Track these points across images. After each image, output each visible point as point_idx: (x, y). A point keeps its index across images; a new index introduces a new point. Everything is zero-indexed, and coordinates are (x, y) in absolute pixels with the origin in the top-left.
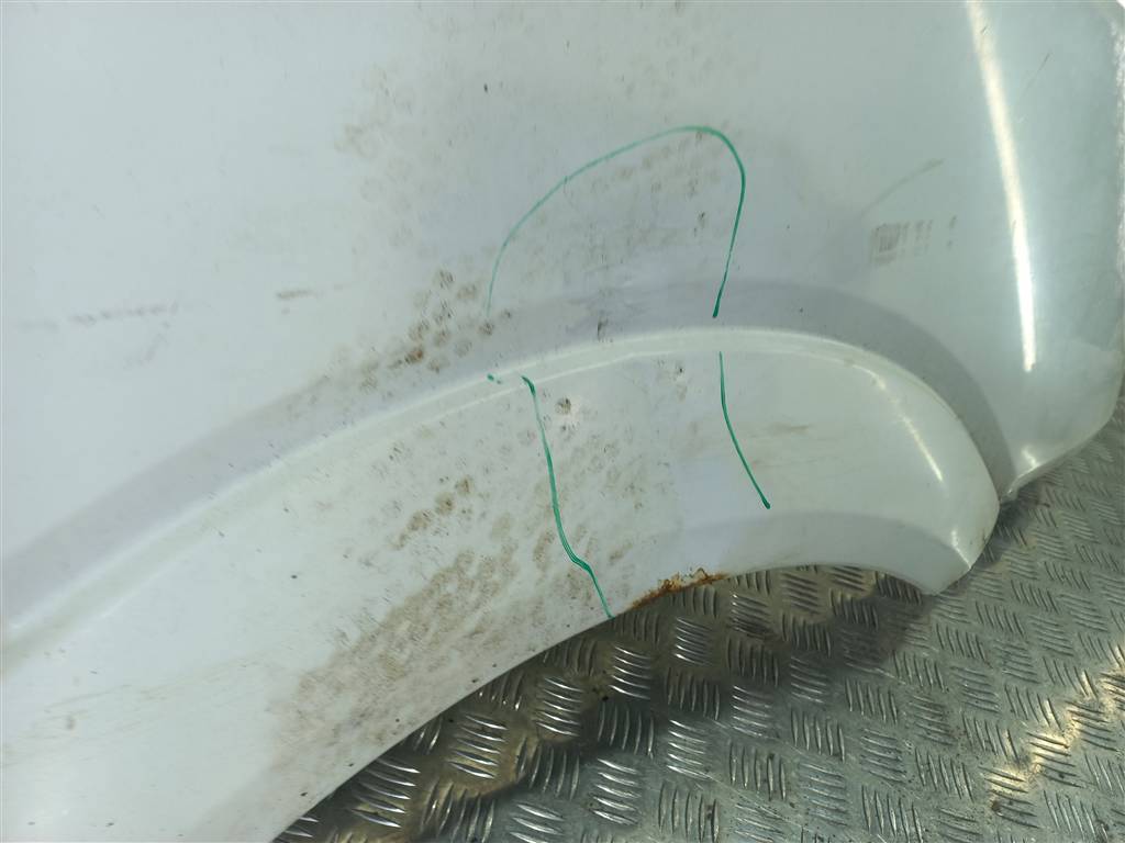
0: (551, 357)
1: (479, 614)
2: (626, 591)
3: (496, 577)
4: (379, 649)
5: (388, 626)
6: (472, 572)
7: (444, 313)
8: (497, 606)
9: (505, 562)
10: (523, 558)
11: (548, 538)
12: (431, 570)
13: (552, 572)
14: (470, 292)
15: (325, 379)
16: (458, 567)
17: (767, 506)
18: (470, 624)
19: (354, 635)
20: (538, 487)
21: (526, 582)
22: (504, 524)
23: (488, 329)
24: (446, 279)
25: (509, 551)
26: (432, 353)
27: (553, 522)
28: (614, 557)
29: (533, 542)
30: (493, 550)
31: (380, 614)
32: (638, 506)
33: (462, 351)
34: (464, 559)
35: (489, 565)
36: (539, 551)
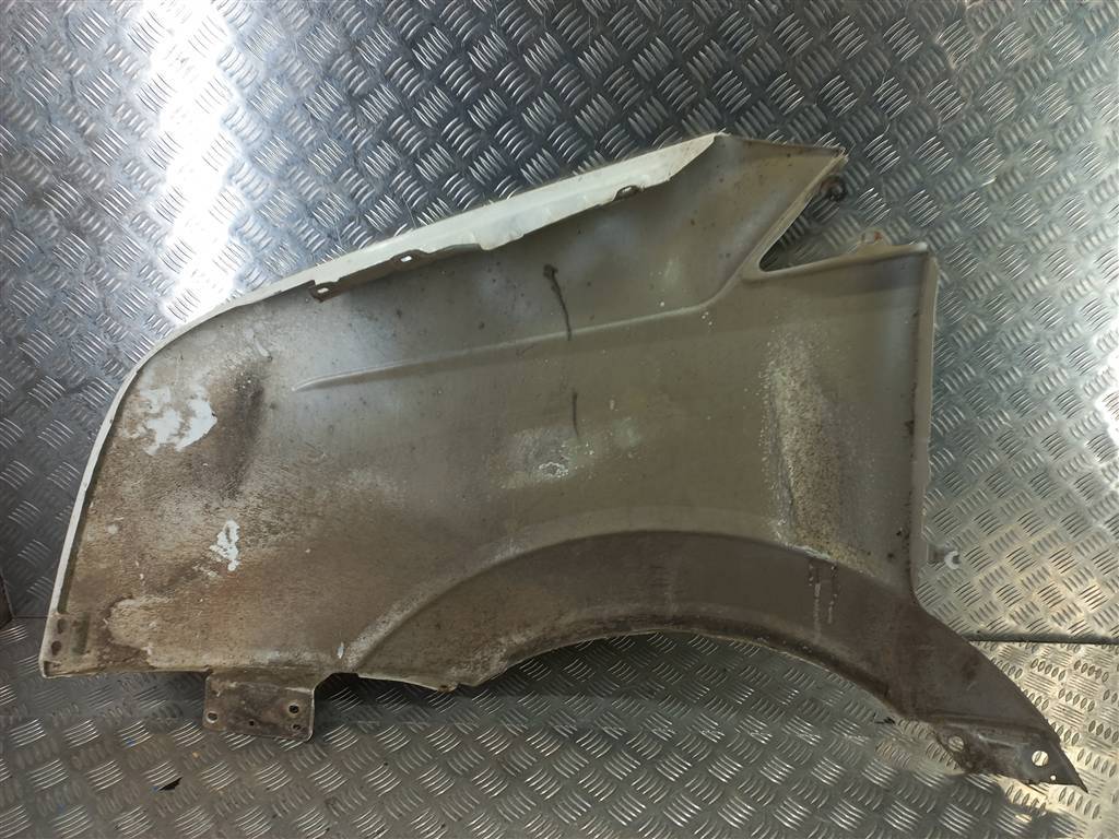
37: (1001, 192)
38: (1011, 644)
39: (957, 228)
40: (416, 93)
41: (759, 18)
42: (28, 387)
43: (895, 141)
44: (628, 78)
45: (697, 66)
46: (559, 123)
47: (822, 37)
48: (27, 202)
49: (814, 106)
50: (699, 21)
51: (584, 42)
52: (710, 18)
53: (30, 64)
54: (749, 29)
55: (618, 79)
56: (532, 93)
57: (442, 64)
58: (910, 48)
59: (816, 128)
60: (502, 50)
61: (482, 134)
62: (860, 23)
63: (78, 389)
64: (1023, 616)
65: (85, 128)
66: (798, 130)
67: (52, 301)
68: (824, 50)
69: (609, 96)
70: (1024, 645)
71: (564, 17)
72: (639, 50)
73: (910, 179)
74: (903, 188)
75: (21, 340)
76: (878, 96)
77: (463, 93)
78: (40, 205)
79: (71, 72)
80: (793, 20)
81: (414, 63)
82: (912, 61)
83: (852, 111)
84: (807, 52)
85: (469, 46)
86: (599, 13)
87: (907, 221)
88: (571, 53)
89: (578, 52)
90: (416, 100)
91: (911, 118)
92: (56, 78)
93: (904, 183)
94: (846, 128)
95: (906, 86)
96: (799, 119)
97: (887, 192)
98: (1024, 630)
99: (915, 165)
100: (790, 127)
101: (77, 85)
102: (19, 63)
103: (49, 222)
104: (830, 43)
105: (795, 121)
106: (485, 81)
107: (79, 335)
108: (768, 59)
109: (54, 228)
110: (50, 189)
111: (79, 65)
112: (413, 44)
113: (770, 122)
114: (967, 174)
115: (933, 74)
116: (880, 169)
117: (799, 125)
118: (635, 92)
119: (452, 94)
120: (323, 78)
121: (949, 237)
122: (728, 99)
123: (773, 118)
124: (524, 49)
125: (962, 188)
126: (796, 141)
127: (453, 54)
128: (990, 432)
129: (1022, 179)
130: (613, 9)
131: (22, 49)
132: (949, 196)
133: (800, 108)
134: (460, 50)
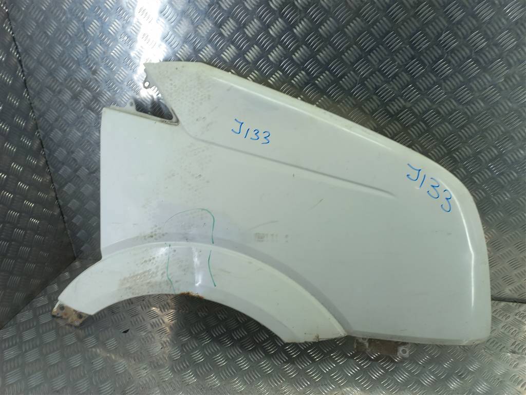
0: (177, 243)
2: (179, 290)
3: (154, 275)
4: (134, 278)
5: (137, 275)
6: (151, 273)
7: (155, 231)
8: (153, 280)
9: (156, 273)
10: (159, 274)
11: (164, 273)
12: (145, 270)
13: (163, 279)
14: (159, 229)
15: (138, 237)
16: (149, 271)
17: (215, 286)
18: (148, 281)
19: (132, 275)
20: (166, 263)
21: (158, 278)
22: (157, 267)
23: (163, 235)
24: (156, 226)
25: (157, 272)
26: (154, 237)
27: (166, 270)
28: (177, 282)
29: (162, 272)
30: (155, 271)
31: (136, 273)
32: (185, 274)
33: (160, 237)
34: (150, 270)
35: (153, 273)
36: (162, 274)
37: (507, 87)
38: (508, 303)
39: (482, 104)
40: (222, 48)
41: (380, 6)
42: (76, 171)
43: (449, 62)
44: (316, 37)
45: (349, 30)
46: (285, 59)
47: (412, 13)
48: (72, 98)
49: (408, 46)
50: (350, 9)
51: (296, 21)
52: (355, 6)
53: (71, 42)
54: (375, 11)
55: (311, 39)
56: (273, 45)
57: (233, 34)
58: (459, 15)
59: (408, 57)
60: (259, 27)
61: (251, 65)
62: (432, 5)
63: (94, 173)
64: (515, 290)
65: (92, 67)
66: (399, 58)
67: (83, 137)
68: (413, 19)
69: (308, 45)
70: (515, 304)
71: (286, 11)
72: (321, 24)
73: (457, 80)
74: (453, 85)
75: (73, 152)
76: (441, 40)
77: (243, 47)
78: (77, 99)
79: (86, 45)
80: (397, 6)
81: (221, 34)
82: (459, 22)
83: (427, 48)
84: (403, 21)
85: (245, 25)
86: (303, 7)
87: (455, 101)
88: (290, 27)
89: (294, 26)
90: (222, 50)
91: (458, 51)
92: (81, 48)
93: (454, 82)
94: (424, 56)
95: (456, 35)
96: (400, 53)
97: (445, 88)
98: (516, 296)
99: (459, 74)
100: (395, 57)
101: (88, 49)
102: (67, 42)
103: (80, 106)
104: (416, 15)
105: (398, 54)
106: (252, 41)
107: (93, 151)
108: (384, 25)
109: (82, 108)
110: (80, 92)
111: (89, 42)
112: (220, 26)
113: (385, 55)
114: (488, 77)
115: (470, 29)
116: (441, 76)
117: (400, 56)
118: (319, 44)
119: (237, 47)
120: (183, 43)
121: (478, 109)
122: (364, 45)
123: (386, 53)
124: (269, 26)
125: (485, 84)
126: (398, 63)
127: (238, 30)
128: (499, 203)
129: (518, 79)
130: (309, 5)
131: (68, 37)
132: (478, 89)
133: (400, 48)
134: (241, 27)
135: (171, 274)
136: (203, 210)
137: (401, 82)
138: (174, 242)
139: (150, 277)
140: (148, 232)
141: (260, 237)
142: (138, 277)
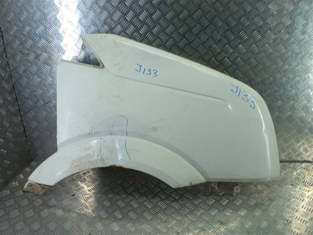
0: (105, 137)
1: (90, 160)
2: (108, 163)
3: (92, 157)
4: (80, 160)
5: (81, 158)
6: (90, 155)
7: (92, 130)
8: (92, 159)
9: (94, 155)
10: (96, 155)
11: (99, 154)
12: (86, 154)
13: (98, 158)
14: (94, 129)
15: (81, 135)
16: (89, 154)
17: (130, 159)
18: (89, 161)
19: (78, 158)
20: (99, 149)
21: (95, 158)
22: (94, 152)
23: (97, 133)
24: (92, 128)
25: (94, 154)
26: (91, 134)
28: (107, 159)
29: (97, 154)
30: (93, 154)
31: (81, 156)
32: (111, 154)
33: (95, 134)
34: (90, 154)
35: (92, 155)
36: (97, 155)
37: (274, 44)
38: (284, 163)
39: (263, 54)
40: (126, 27)
41: (210, 4)
42: (36, 103)
43: (246, 32)
44: (178, 20)
45: (195, 16)
46: (161, 32)
47: (226, 7)
48: (35, 58)
49: (225, 25)
50: (195, 5)
51: (167, 12)
52: (198, 4)
53: (36, 24)
54: (208, 6)
55: (176, 21)
56: (155, 25)
57: (132, 19)
58: (249, 9)
59: (226, 30)
60: (147, 15)
61: (143, 36)
62: (236, 3)
63: (47, 103)
64: (287, 156)
65: (48, 39)
66: (221, 31)
67: (41, 82)
68: (227, 11)
69: (174, 25)
70: (288, 163)
71: (162, 6)
72: (180, 13)
73: (251, 42)
74: (249, 44)
75: (34, 91)
76: (241, 21)
77: (138, 26)
78: (38, 58)
79: (45, 26)
80: (219, 4)
81: (126, 19)
82: (249, 12)
83: (235, 25)
84: (222, 11)
85: (139, 14)
86: (170, 5)
87: (251, 53)
88: (164, 15)
89: (166, 14)
90: (127, 28)
91: (250, 26)
92: (42, 28)
93: (249, 43)
94: (234, 30)
95: (248, 18)
96: (221, 28)
97: (245, 46)
98: (287, 159)
99: (251, 38)
100: (219, 30)
101: (47, 29)
102: (33, 25)
104: (228, 9)
105: (221, 29)
106: (143, 23)
107: (47, 90)
108: (213, 14)
109: (41, 64)
110: (40, 55)
111: (47, 24)
112: (125, 15)
113: (214, 29)
114: (265, 40)
115: (255, 15)
116: (243, 40)
117: (221, 30)
118: (180, 23)
119: (135, 26)
120: (104, 24)
121: (262, 57)
122: (203, 24)
123: (215, 28)
124: (152, 15)
125: (264, 43)
126: (221, 34)
127: (135, 17)
128: (275, 107)
129: (279, 41)
130: (174, 3)
131: (34, 21)
132: (261, 46)
133: (222, 25)
134: (137, 15)
135: (103, 155)
136: (120, 116)
137: (223, 43)
138: (103, 137)
139: (90, 158)
140: (87, 131)
141: (155, 129)
142: (82, 159)
